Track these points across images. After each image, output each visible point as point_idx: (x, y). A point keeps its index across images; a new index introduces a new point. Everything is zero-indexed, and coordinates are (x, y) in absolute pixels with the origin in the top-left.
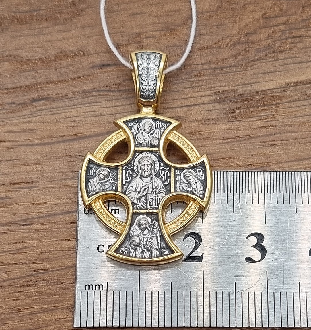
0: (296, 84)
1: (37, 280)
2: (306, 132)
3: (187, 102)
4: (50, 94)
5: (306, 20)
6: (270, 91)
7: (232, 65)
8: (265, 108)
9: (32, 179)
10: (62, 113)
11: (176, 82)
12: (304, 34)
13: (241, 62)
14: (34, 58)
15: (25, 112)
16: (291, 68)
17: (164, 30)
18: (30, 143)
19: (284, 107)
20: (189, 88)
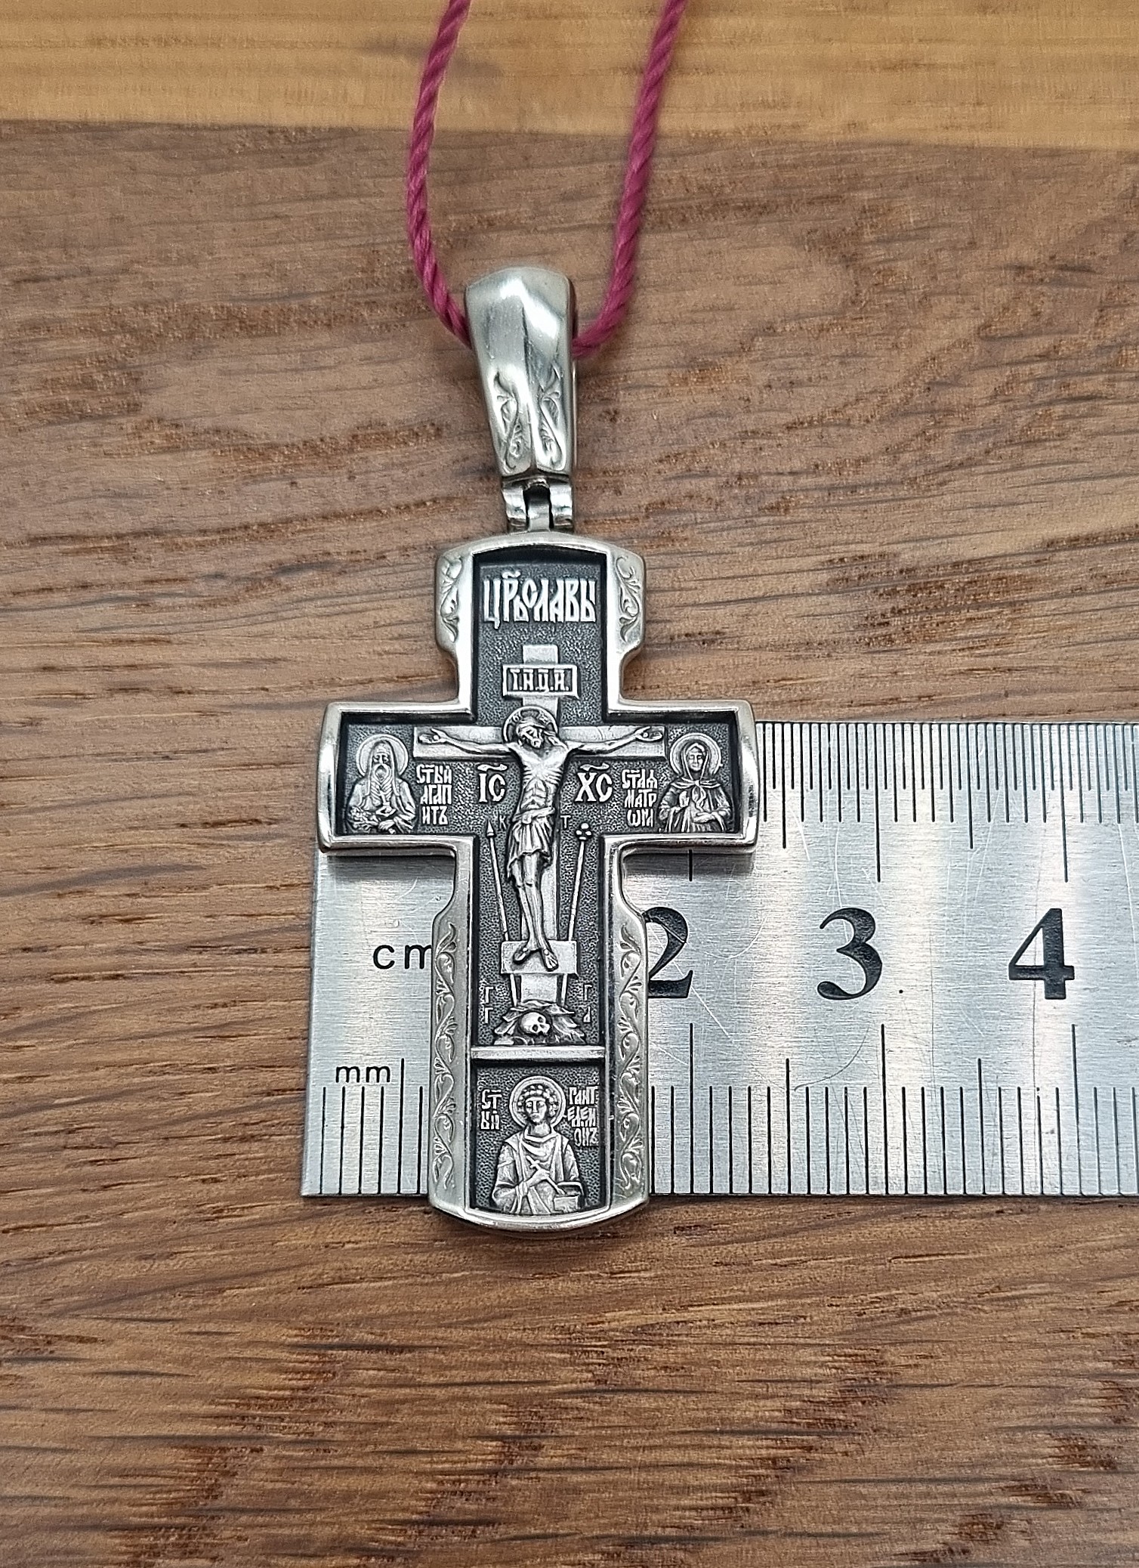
0: (1074, 542)
1: (276, 1122)
2: (1101, 690)
3: (745, 589)
4: (332, 551)
5: (1111, 347)
6: (998, 562)
7: (884, 478)
8: (980, 614)
9: (270, 810)
10: (367, 610)
11: (712, 525)
12: (1104, 389)
13: (912, 472)
14: (288, 440)
15: (256, 605)
16: (1060, 493)
17: (683, 366)
18: (267, 700)
19: (1036, 614)
20: (752, 544)
